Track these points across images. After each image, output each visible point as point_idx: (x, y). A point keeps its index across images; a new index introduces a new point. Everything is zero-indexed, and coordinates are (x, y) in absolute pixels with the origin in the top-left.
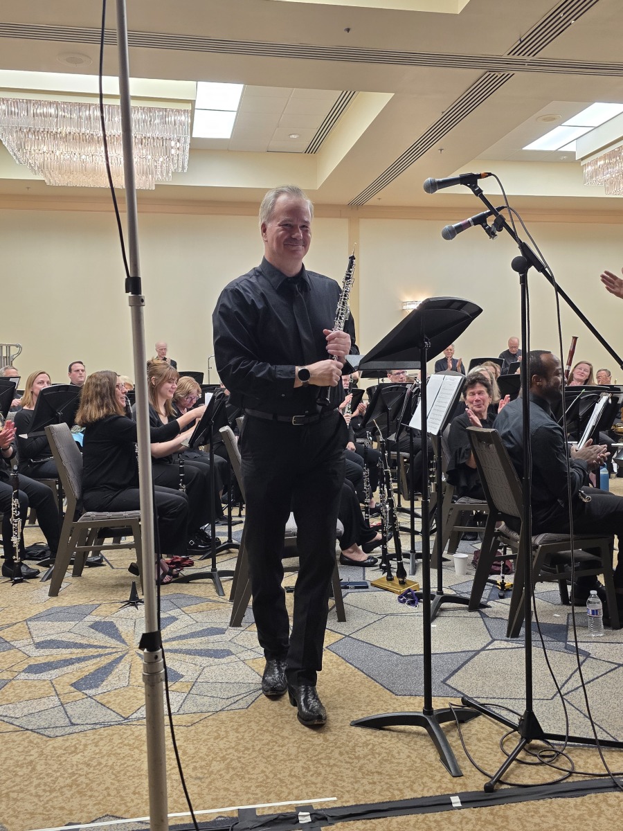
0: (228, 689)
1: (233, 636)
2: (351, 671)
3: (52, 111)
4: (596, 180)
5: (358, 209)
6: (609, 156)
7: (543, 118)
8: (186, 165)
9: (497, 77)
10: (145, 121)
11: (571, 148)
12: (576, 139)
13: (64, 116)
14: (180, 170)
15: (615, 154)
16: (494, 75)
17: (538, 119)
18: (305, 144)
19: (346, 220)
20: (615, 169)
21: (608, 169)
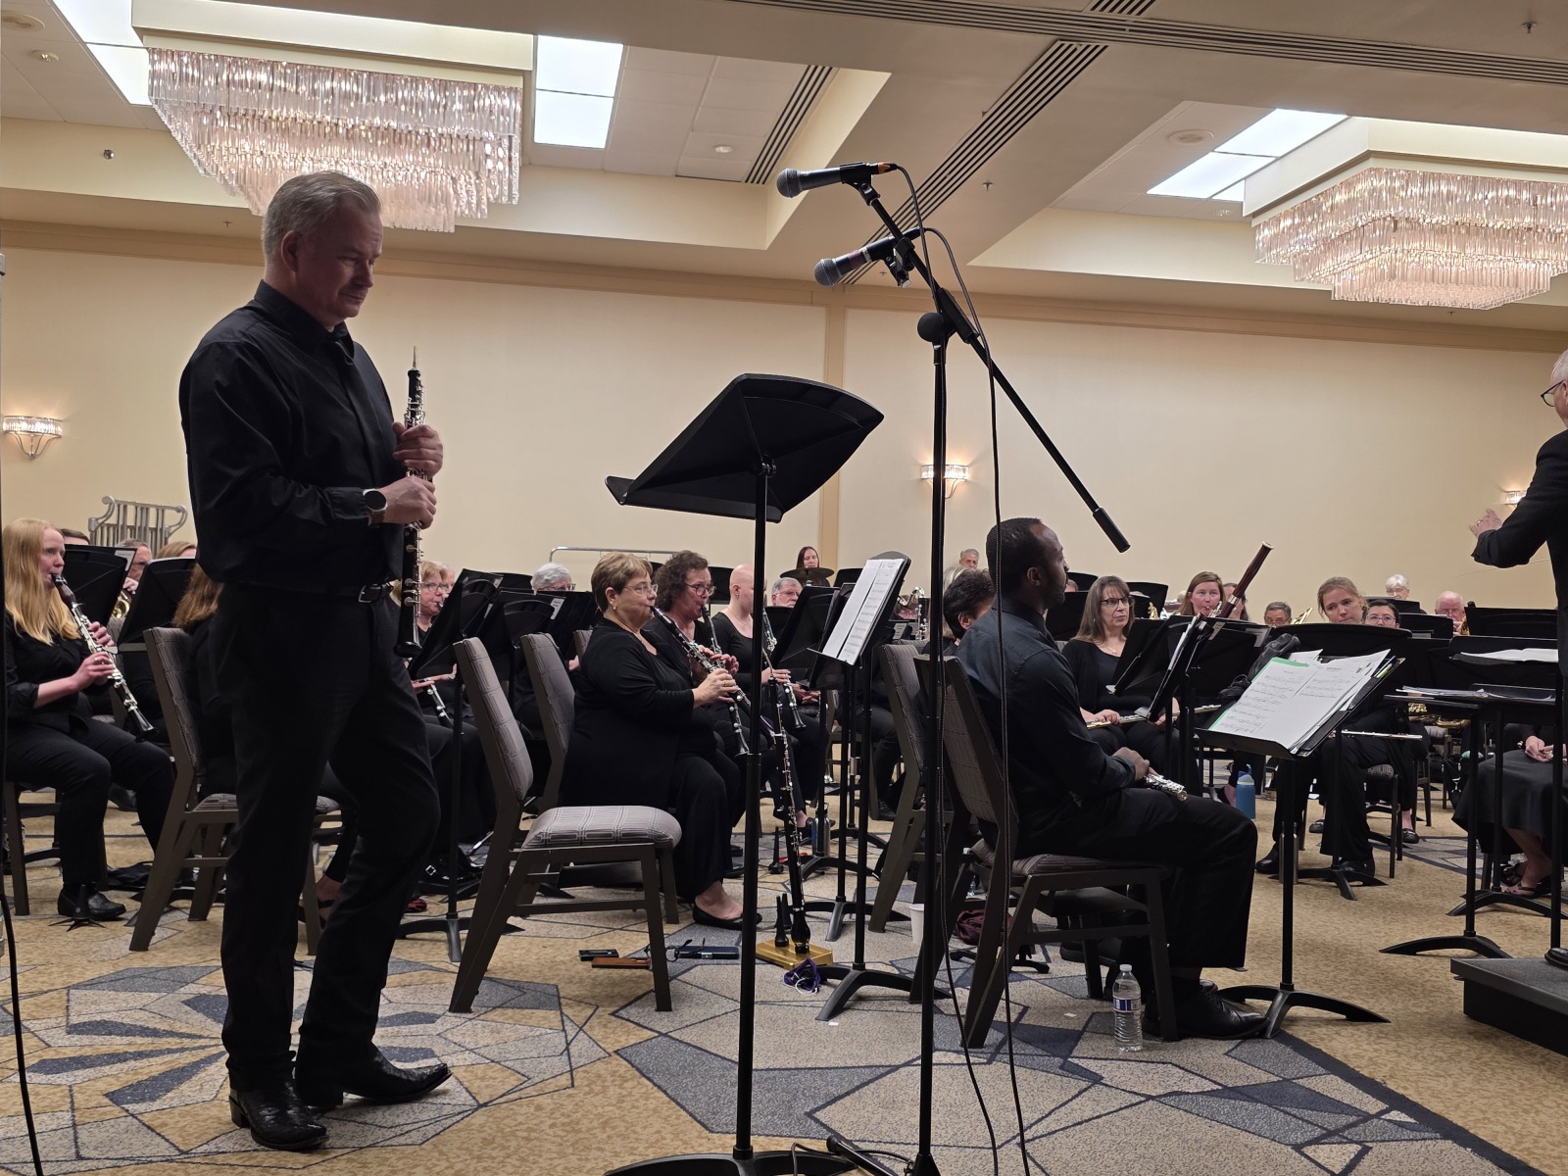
3: (263, 77)
4: (1278, 254)
5: (844, 291)
6: (1302, 211)
7: (1179, 135)
8: (515, 191)
9: (1075, 50)
10: (435, 105)
11: (1235, 195)
12: (1245, 179)
13: (285, 89)
14: (504, 200)
15: (1311, 208)
16: (1071, 45)
17: (1168, 137)
18: (745, 166)
19: (823, 310)
20: (1310, 235)
21: (1297, 234)
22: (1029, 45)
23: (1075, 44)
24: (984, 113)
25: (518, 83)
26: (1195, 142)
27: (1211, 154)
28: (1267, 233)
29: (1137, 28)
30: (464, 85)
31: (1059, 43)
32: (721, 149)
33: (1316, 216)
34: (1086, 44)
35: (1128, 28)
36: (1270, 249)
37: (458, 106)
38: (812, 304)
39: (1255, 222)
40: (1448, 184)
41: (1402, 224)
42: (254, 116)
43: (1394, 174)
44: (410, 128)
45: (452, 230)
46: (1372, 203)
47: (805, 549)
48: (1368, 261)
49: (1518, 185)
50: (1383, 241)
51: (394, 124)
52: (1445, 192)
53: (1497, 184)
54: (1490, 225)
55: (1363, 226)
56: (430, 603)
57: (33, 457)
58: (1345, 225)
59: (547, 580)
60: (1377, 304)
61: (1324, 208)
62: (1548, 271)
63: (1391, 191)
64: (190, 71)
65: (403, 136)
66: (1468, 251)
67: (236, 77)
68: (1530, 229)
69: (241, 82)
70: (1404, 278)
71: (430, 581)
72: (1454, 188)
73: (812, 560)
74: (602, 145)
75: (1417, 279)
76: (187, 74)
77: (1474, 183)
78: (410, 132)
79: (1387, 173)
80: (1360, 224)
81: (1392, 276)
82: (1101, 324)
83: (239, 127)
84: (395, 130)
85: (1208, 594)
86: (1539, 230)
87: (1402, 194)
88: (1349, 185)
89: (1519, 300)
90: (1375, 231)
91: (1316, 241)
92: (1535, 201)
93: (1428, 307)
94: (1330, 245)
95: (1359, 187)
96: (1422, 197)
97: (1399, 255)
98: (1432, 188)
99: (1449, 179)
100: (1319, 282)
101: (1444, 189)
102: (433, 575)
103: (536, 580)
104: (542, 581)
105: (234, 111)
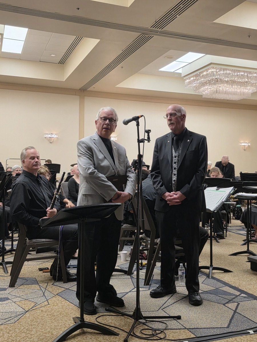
0: (5, 315)
1: (10, 291)
2: (67, 304)
4: (190, 86)
6: (195, 76)
7: (167, 57)
9: (146, 36)
11: (180, 71)
12: (182, 67)
18: (59, 60)
19: (79, 96)
21: (195, 82)
24: (123, 50)
27: (174, 61)
28: (187, 81)
31: (142, 35)
33: (199, 77)
35: (160, 32)
36: (188, 85)
39: (184, 78)
41: (219, 80)
43: (217, 68)
46: (212, 75)
48: (211, 88)
49: (244, 72)
50: (215, 84)
52: (228, 73)
53: (239, 71)
54: (238, 81)
58: (206, 80)
62: (250, 92)
63: (216, 72)
66: (233, 87)
68: (246, 82)
74: (20, 53)
75: (222, 93)
77: (234, 71)
80: (209, 80)
81: (217, 92)
86: (249, 82)
87: (219, 73)
89: (244, 98)
90: (213, 81)
91: (199, 83)
92: (248, 75)
94: (203, 84)
95: (209, 71)
98: (225, 72)
99: (229, 70)
100: (200, 93)
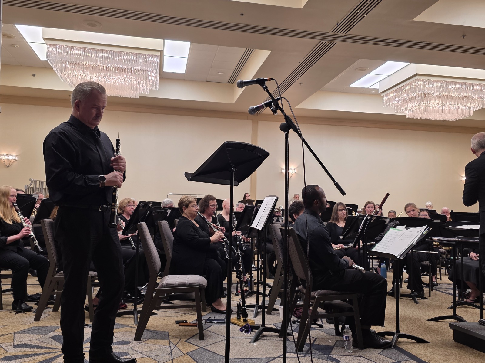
3: (81, 52)
4: (389, 104)
5: (257, 116)
6: (396, 91)
7: (359, 69)
8: (157, 86)
9: (327, 44)
10: (133, 60)
11: (376, 87)
12: (379, 82)
13: (88, 56)
14: (154, 88)
15: (400, 90)
16: (325, 43)
17: (356, 69)
18: (227, 78)
19: (251, 121)
20: (399, 99)
21: (395, 98)
22: (314, 42)
23: (327, 42)
24: (300, 63)
25: (159, 54)
26: (363, 71)
27: (369, 75)
28: (386, 98)
29: (345, 37)
30: (142, 54)
31: (322, 42)
32: (220, 73)
33: (401, 93)
34: (330, 42)
35: (343, 37)
36: (387, 103)
37: (140, 61)
38: (248, 119)
39: (382, 95)
40: (441, 83)
41: (427, 95)
42: (78, 64)
43: (424, 80)
44: (126, 67)
45: (138, 98)
46: (418, 89)
47: (246, 194)
48: (417, 106)
49: (462, 84)
50: (421, 100)
51: (121, 66)
52: (440, 86)
53: (456, 83)
54: (454, 96)
55: (415, 96)
56: (130, 211)
57: (8, 166)
58: (410, 96)
59: (166, 204)
60: (420, 119)
61: (403, 91)
62: (472, 109)
63: (424, 85)
64: (59, 50)
65: (124, 70)
66: (448, 103)
67: (73, 52)
68: (466, 97)
69: (74, 54)
70: (428, 111)
71: (130, 204)
72: (442, 85)
73: (248, 197)
74: (184, 72)
75: (432, 112)
76: (58, 51)
77: (449, 83)
78: (126, 68)
79: (422, 80)
80: (414, 95)
81: (425, 111)
82: (336, 125)
83: (74, 67)
84: (121, 68)
85: (370, 208)
86: (469, 97)
87: (427, 86)
88: (411, 84)
89: (464, 118)
90: (419, 97)
91: (401, 100)
92: (467, 88)
93: (436, 120)
94: (406, 101)
95: (414, 84)
96: (433, 87)
97: (427, 104)
98: (436, 85)
99: (441, 82)
100: (402, 113)
101: (440, 85)
102: (131, 202)
103: (163, 204)
104: (165, 204)
105: (72, 62)
